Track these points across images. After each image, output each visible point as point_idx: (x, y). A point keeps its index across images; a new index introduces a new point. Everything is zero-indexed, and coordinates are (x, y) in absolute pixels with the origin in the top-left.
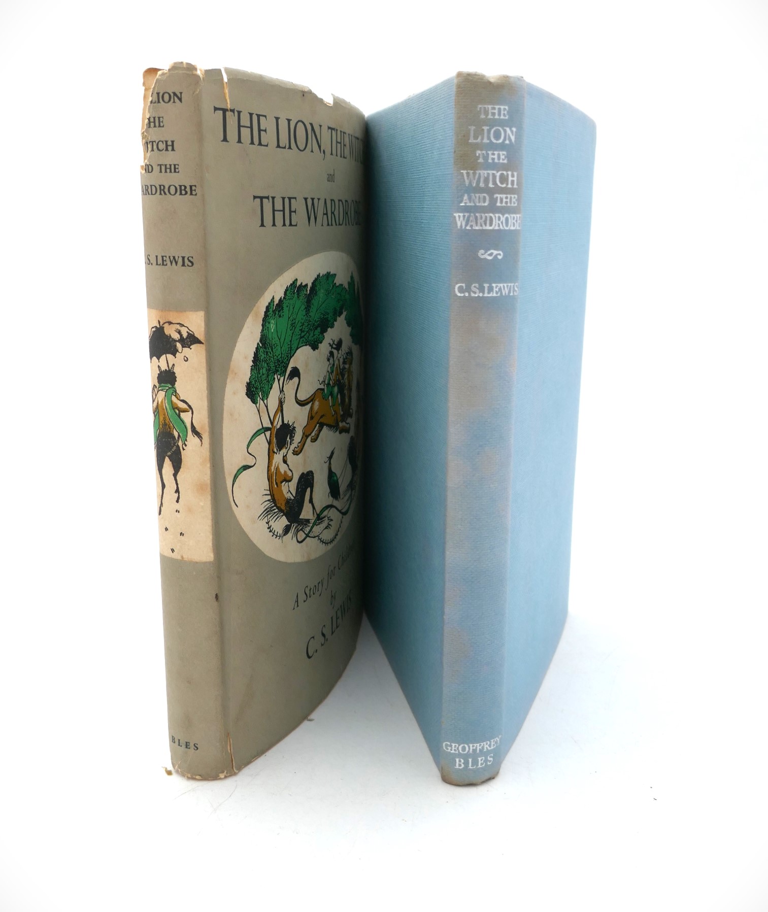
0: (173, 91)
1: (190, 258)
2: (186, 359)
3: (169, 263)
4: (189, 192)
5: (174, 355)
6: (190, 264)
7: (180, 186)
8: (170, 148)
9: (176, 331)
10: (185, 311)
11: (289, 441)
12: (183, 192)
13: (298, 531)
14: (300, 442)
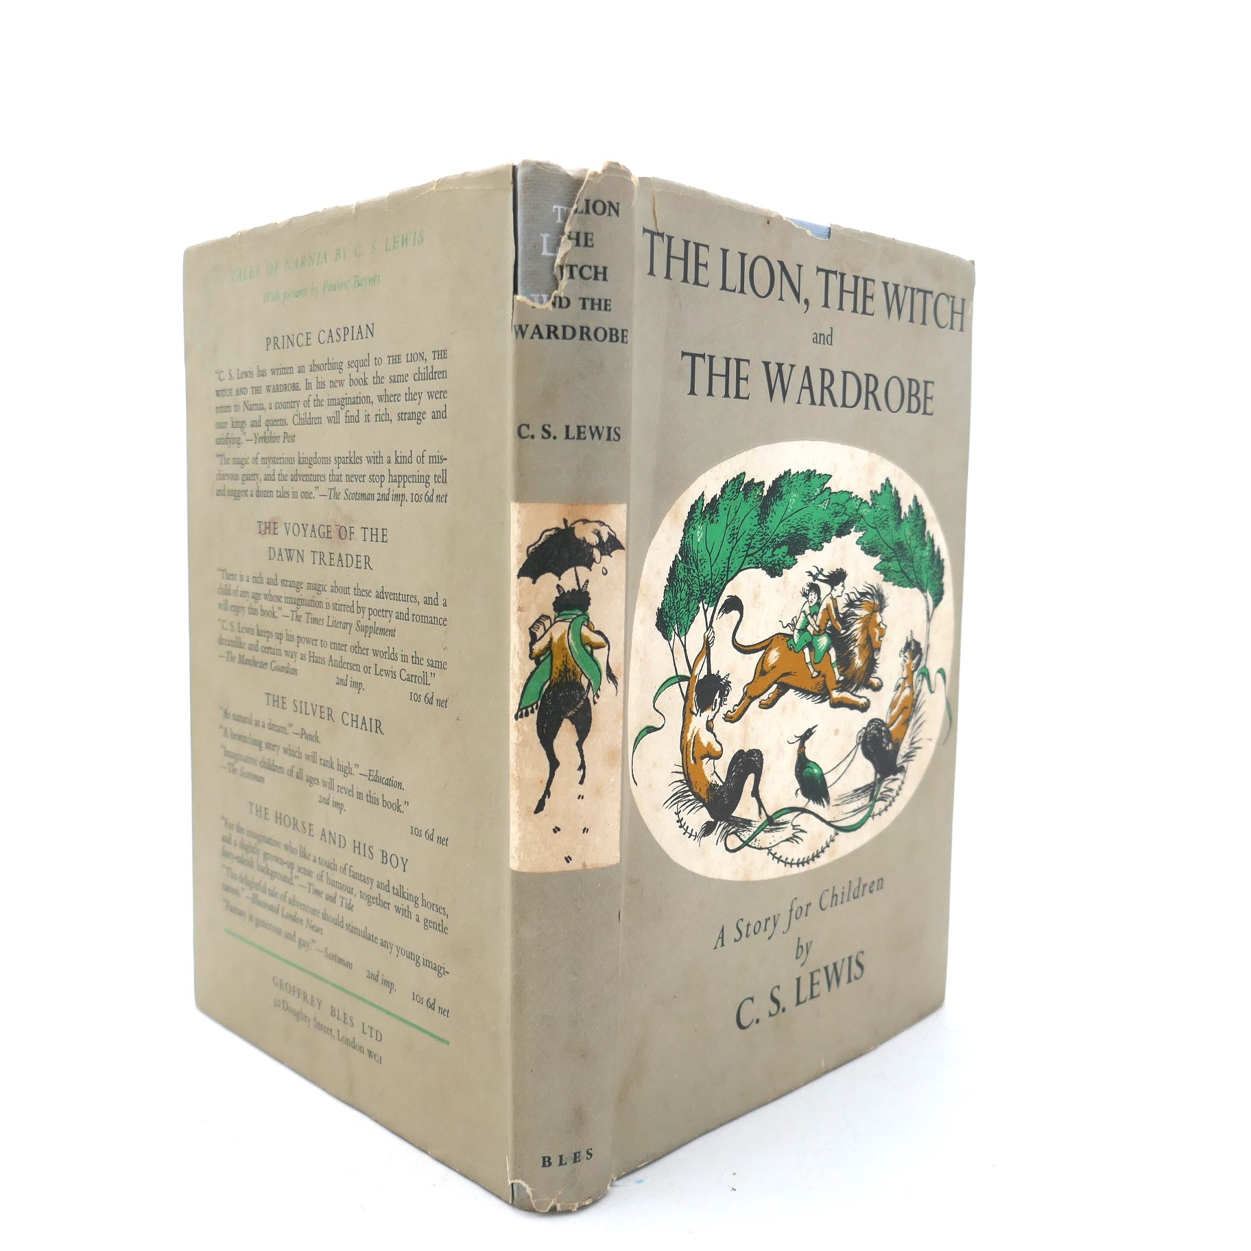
0: (609, 200)
1: (617, 430)
2: (604, 571)
3: (588, 435)
4: (620, 339)
5: (589, 567)
6: (616, 438)
7: (611, 330)
8: (600, 277)
9: (594, 532)
10: (607, 504)
11: (719, 700)
12: (614, 338)
13: (728, 834)
14: (737, 703)
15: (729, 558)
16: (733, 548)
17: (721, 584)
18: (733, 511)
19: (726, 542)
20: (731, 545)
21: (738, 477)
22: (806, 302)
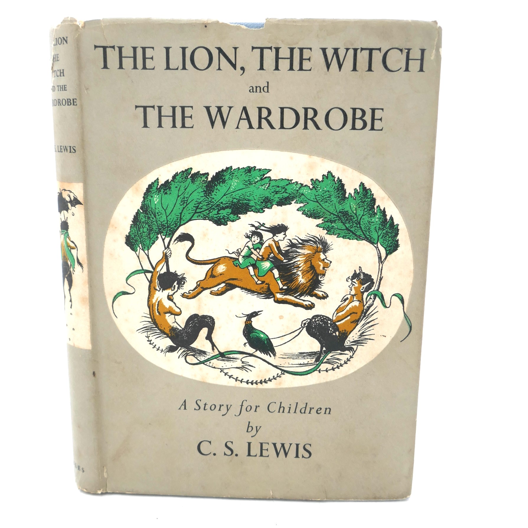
0: (63, 36)
1: (74, 148)
2: (73, 214)
3: (63, 150)
4: (72, 104)
5: (67, 211)
6: (74, 151)
7: (68, 99)
8: (62, 74)
9: (68, 195)
10: (72, 182)
11: (177, 286)
12: (69, 103)
13: (187, 355)
14: (192, 289)
15: (181, 213)
16: (184, 208)
17: (175, 226)
18: (182, 189)
19: (178, 205)
20: (183, 206)
21: (186, 170)
22: (243, 69)
